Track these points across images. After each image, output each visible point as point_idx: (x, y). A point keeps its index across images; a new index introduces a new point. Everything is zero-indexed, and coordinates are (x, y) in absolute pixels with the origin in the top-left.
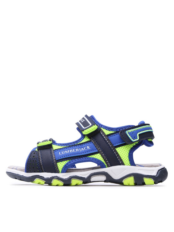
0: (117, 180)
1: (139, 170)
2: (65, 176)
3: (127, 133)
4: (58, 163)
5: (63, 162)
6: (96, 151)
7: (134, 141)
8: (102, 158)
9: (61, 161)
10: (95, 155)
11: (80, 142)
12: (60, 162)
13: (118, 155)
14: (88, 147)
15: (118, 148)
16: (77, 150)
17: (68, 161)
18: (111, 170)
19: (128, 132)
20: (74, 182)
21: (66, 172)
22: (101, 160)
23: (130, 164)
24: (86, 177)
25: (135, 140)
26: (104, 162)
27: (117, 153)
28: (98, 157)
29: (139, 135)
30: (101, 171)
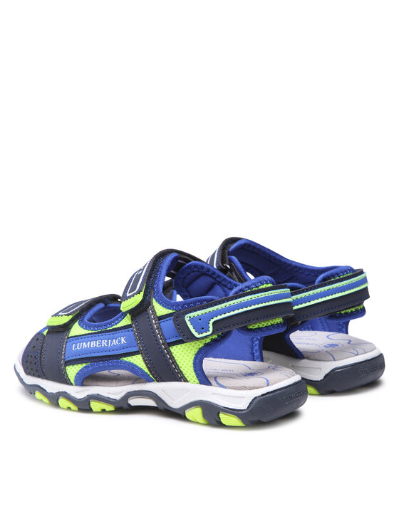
0: (175, 409)
1: (213, 394)
2: (80, 392)
3: (187, 319)
4: (67, 367)
5: (75, 366)
6: (136, 349)
7: (201, 336)
8: (144, 365)
9: (73, 365)
10: (134, 357)
11: (116, 324)
12: (71, 367)
13: (174, 362)
14: (123, 340)
15: (174, 347)
16: (104, 343)
17: (84, 365)
18: (162, 390)
19: (190, 317)
20: (95, 405)
21: (82, 385)
22: (143, 368)
23: (197, 381)
24: (118, 397)
25: (205, 334)
26: (149, 373)
27: (172, 357)
28: (138, 361)
29: (214, 323)
30: (146, 389)
